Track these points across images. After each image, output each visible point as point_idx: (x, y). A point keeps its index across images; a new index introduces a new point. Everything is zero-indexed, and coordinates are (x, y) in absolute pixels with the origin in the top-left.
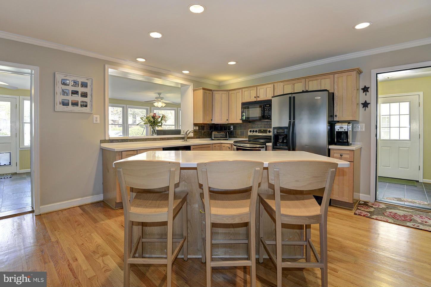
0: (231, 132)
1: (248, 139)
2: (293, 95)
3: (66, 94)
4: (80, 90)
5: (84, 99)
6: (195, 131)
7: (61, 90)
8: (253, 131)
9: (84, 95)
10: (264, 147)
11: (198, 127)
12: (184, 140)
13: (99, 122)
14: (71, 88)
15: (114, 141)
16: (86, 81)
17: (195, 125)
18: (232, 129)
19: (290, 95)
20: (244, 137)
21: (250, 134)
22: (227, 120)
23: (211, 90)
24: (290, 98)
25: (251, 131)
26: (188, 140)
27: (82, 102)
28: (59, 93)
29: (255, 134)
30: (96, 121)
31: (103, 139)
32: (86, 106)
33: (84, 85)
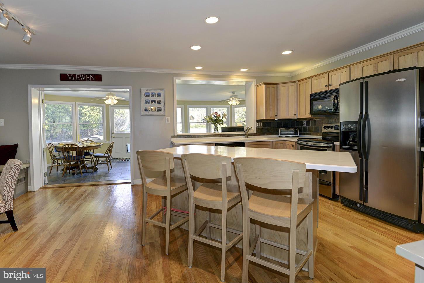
0: (304, 128)
1: (321, 137)
2: (365, 80)
3: (147, 103)
4: (156, 99)
5: (159, 106)
6: (258, 128)
7: (144, 101)
8: (328, 127)
9: (159, 102)
10: (331, 147)
11: (261, 124)
12: (244, 137)
13: (169, 122)
14: (150, 98)
15: (181, 137)
16: (161, 92)
17: (258, 121)
18: (305, 125)
19: (362, 80)
20: (319, 134)
21: (324, 130)
22: (295, 115)
23: (276, 84)
24: (361, 83)
25: (325, 127)
26: (248, 137)
27: (158, 108)
28: (143, 103)
29: (330, 130)
30: (168, 121)
31: (173, 135)
32: (161, 111)
33: (159, 95)
